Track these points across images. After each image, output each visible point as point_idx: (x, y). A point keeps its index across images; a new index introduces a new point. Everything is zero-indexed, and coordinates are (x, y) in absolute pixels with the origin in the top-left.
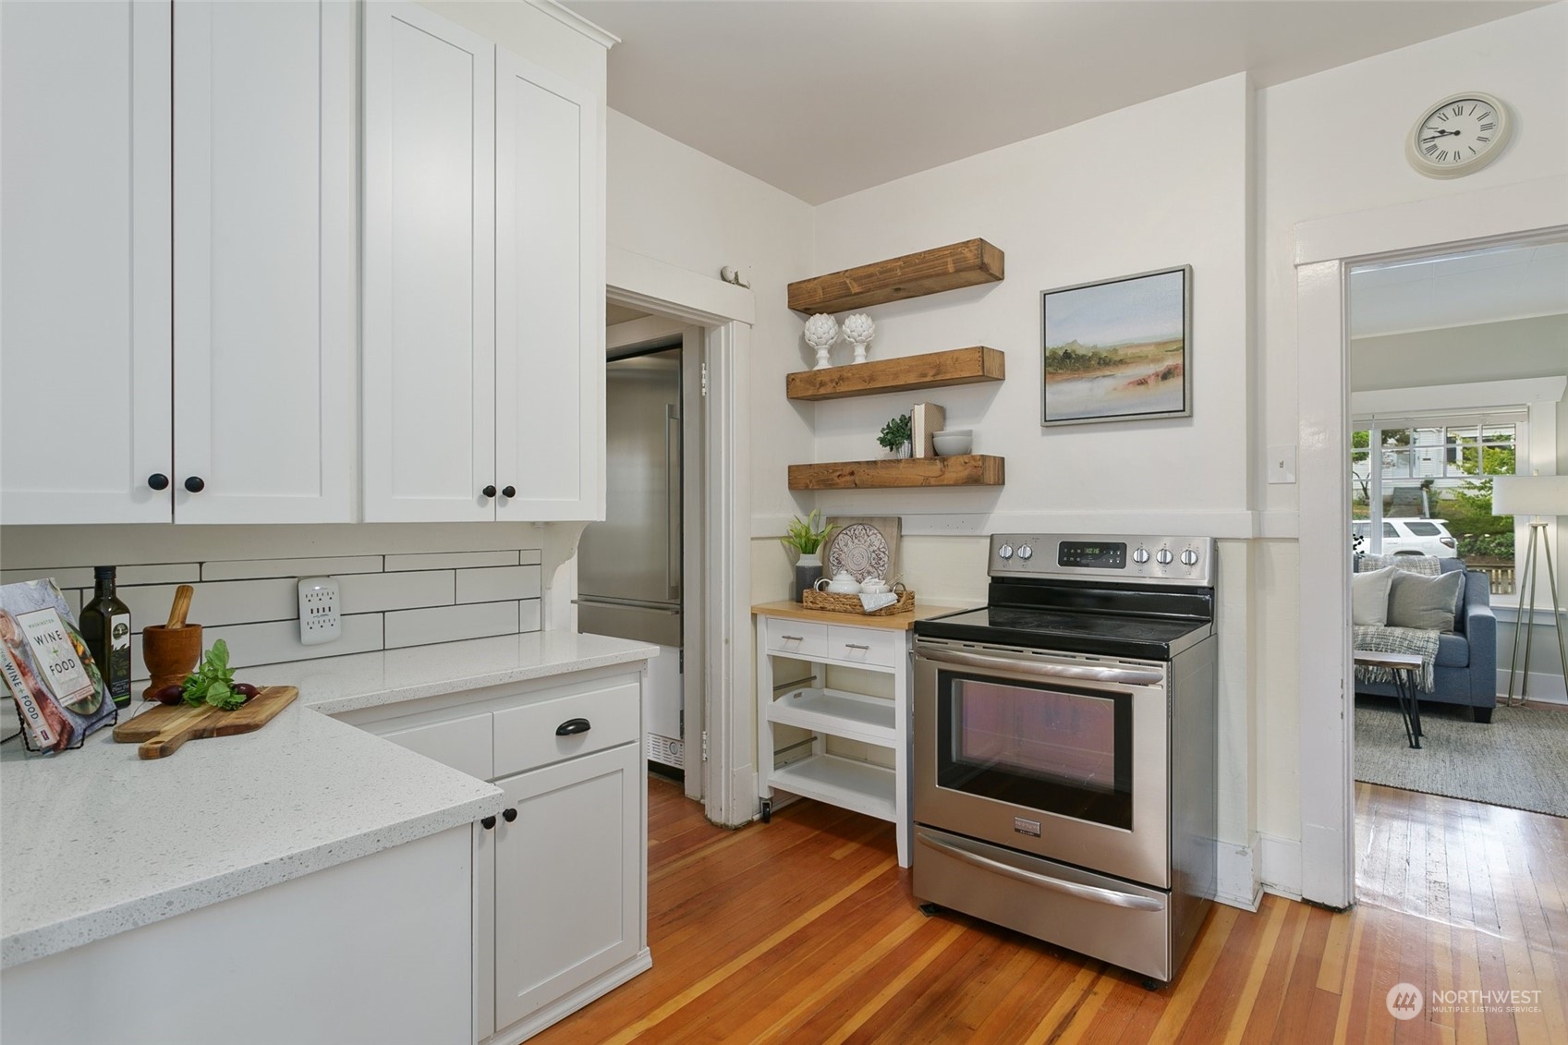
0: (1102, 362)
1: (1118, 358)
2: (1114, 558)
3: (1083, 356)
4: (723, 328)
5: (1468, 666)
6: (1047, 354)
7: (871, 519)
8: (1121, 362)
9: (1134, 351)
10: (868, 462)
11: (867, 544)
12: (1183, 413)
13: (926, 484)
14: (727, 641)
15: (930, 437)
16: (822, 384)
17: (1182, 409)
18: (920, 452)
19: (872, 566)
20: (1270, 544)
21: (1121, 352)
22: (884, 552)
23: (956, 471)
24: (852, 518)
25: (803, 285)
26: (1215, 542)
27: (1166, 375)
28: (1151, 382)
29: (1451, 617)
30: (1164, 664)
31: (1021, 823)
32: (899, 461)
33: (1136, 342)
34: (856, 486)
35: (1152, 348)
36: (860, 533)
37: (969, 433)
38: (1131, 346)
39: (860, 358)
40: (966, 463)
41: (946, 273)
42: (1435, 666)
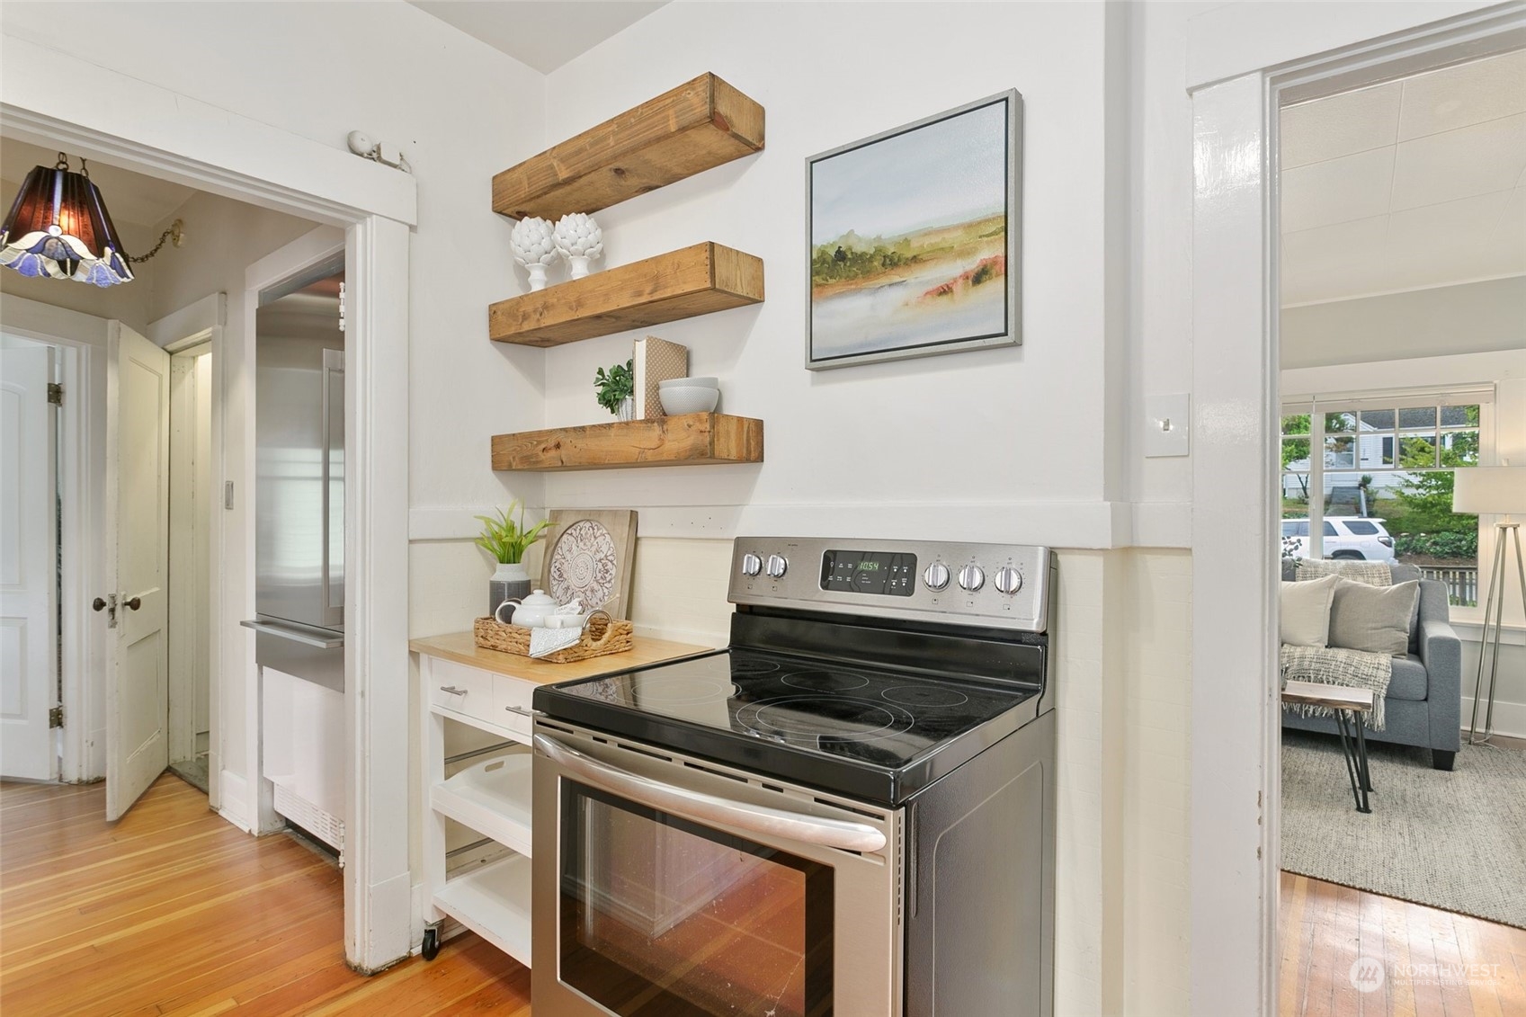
0: (888, 262)
1: (909, 255)
2: (899, 578)
3: (863, 254)
4: (360, 227)
5: (1426, 700)
6: (814, 256)
7: (599, 512)
8: (915, 259)
9: (935, 240)
10: (575, 429)
11: (594, 549)
12: (1006, 337)
14: (363, 694)
15: (654, 389)
16: (525, 317)
17: (1003, 331)
18: (640, 412)
19: (597, 581)
20: (1148, 557)
21: (915, 244)
22: (611, 561)
23: (677, 439)
24: (579, 511)
25: (507, 177)
26: (1052, 555)
27: (979, 277)
28: (958, 288)
29: (1405, 637)
33: (936, 226)
34: (564, 464)
35: (960, 233)
36: (586, 534)
38: (928, 233)
39: (577, 272)
40: (690, 426)
41: (667, 135)
42: (1387, 698)
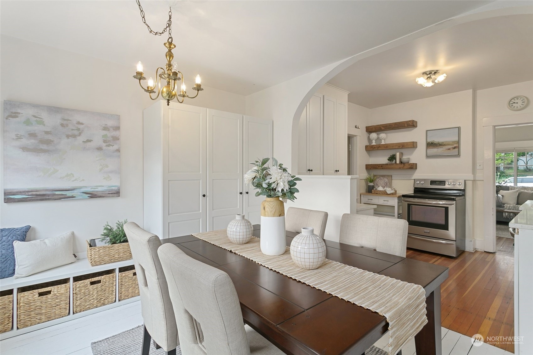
0: (440, 145)
1: (444, 144)
2: (443, 183)
3: (436, 144)
4: (355, 137)
6: (427, 143)
7: (385, 175)
10: (385, 164)
11: (384, 181)
12: (458, 155)
13: (400, 168)
15: (400, 159)
16: (374, 148)
18: (398, 162)
19: (385, 185)
20: (477, 181)
22: (388, 182)
23: (407, 166)
24: (380, 175)
25: (370, 127)
26: (465, 181)
27: (454, 148)
28: (451, 149)
30: (455, 201)
31: (425, 231)
32: (393, 164)
34: (383, 169)
35: (451, 142)
36: (382, 178)
37: (409, 158)
38: (447, 142)
39: (383, 143)
40: (409, 164)
41: (405, 126)
